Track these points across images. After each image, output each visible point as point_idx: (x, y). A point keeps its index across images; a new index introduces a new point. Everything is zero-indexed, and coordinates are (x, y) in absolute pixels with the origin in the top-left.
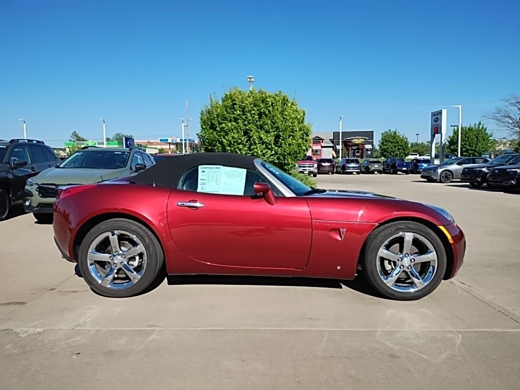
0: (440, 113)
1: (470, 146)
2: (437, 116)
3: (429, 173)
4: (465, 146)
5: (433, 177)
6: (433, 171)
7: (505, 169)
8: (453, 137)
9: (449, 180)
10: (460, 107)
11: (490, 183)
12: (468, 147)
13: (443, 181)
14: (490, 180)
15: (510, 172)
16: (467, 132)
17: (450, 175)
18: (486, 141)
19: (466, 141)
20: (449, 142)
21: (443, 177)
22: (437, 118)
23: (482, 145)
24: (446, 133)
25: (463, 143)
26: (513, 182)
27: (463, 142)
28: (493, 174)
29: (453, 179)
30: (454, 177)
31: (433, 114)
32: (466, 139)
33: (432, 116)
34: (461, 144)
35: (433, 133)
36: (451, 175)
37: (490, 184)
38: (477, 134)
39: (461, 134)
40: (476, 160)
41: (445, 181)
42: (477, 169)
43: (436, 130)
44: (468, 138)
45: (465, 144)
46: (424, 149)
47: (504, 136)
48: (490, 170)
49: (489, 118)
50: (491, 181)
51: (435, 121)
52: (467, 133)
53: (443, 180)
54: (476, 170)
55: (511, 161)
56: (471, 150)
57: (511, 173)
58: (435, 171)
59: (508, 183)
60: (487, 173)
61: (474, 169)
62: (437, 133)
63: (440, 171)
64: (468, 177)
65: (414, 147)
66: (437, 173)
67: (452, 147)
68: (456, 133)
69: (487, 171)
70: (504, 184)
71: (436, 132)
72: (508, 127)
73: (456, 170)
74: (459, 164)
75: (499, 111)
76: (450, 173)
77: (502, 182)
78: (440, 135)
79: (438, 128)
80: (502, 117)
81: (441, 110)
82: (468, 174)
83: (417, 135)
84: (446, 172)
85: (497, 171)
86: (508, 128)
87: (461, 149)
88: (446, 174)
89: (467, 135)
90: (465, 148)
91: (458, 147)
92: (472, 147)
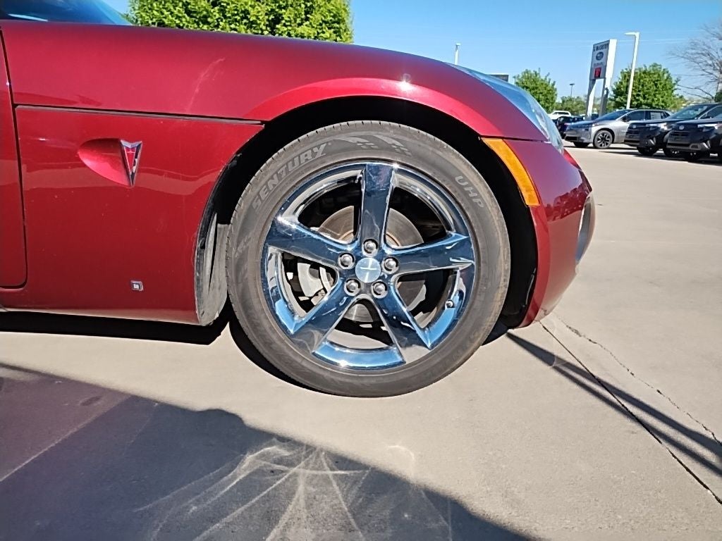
0: (606, 45)
1: (644, 98)
2: (601, 51)
3: (577, 133)
4: (637, 98)
5: (582, 138)
6: (583, 130)
7: (696, 124)
8: (621, 83)
9: (607, 144)
10: (637, 34)
11: (668, 147)
12: (641, 100)
13: (598, 146)
14: (669, 142)
15: (702, 128)
16: (642, 75)
17: (609, 137)
18: (670, 91)
19: (639, 91)
20: (614, 91)
21: (598, 140)
22: (601, 53)
23: (662, 97)
24: (612, 77)
25: (635, 94)
26: (704, 144)
27: (636, 91)
28: (675, 134)
29: (613, 143)
30: (615, 140)
31: (596, 48)
32: (641, 87)
33: (594, 50)
34: (633, 95)
35: (593, 78)
36: (611, 136)
37: (669, 149)
38: (657, 81)
39: (634, 79)
40: (652, 114)
41: (601, 145)
42: (652, 125)
43: (598, 73)
44: (643, 86)
45: (638, 95)
46: (579, 106)
47: (696, 85)
48: (671, 127)
49: (678, 56)
50: (670, 144)
51: (597, 58)
52: (642, 78)
53: (598, 143)
54: (650, 127)
55: (706, 113)
56: (646, 104)
57: (704, 130)
58: (588, 130)
59: (697, 147)
60: (667, 132)
61: (647, 126)
62: (599, 77)
63: (594, 129)
64: (636, 137)
65: (565, 103)
66: (590, 133)
67: (617, 99)
68: (626, 76)
69: (666, 128)
70: (690, 148)
71: (597, 76)
72: (704, 70)
73: (620, 130)
74: (624, 119)
75: (694, 45)
76: (609, 133)
77: (688, 145)
78: (603, 80)
79: (600, 68)
80: (696, 54)
81: (609, 41)
82: (636, 133)
83: (572, 85)
84: (604, 131)
85: (682, 128)
86: (704, 73)
87: (632, 101)
88: (603, 134)
89: (642, 81)
90: (638, 100)
91: (626, 98)
92: (648, 99)
